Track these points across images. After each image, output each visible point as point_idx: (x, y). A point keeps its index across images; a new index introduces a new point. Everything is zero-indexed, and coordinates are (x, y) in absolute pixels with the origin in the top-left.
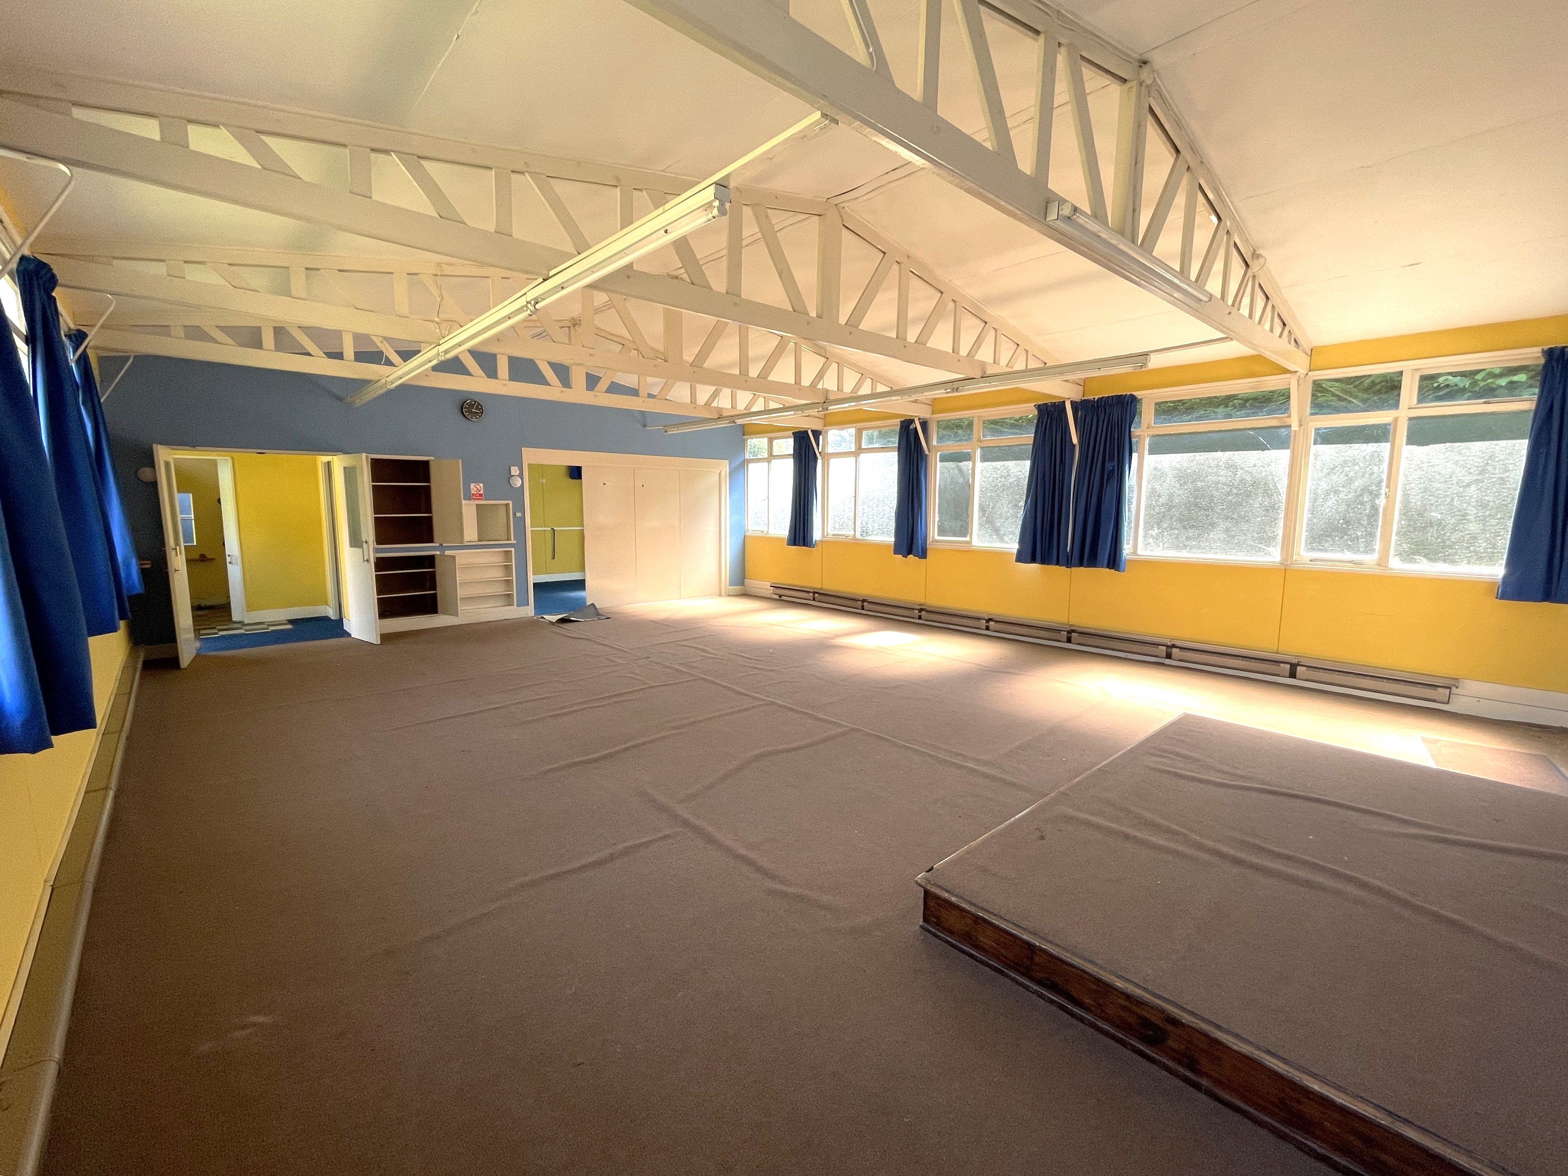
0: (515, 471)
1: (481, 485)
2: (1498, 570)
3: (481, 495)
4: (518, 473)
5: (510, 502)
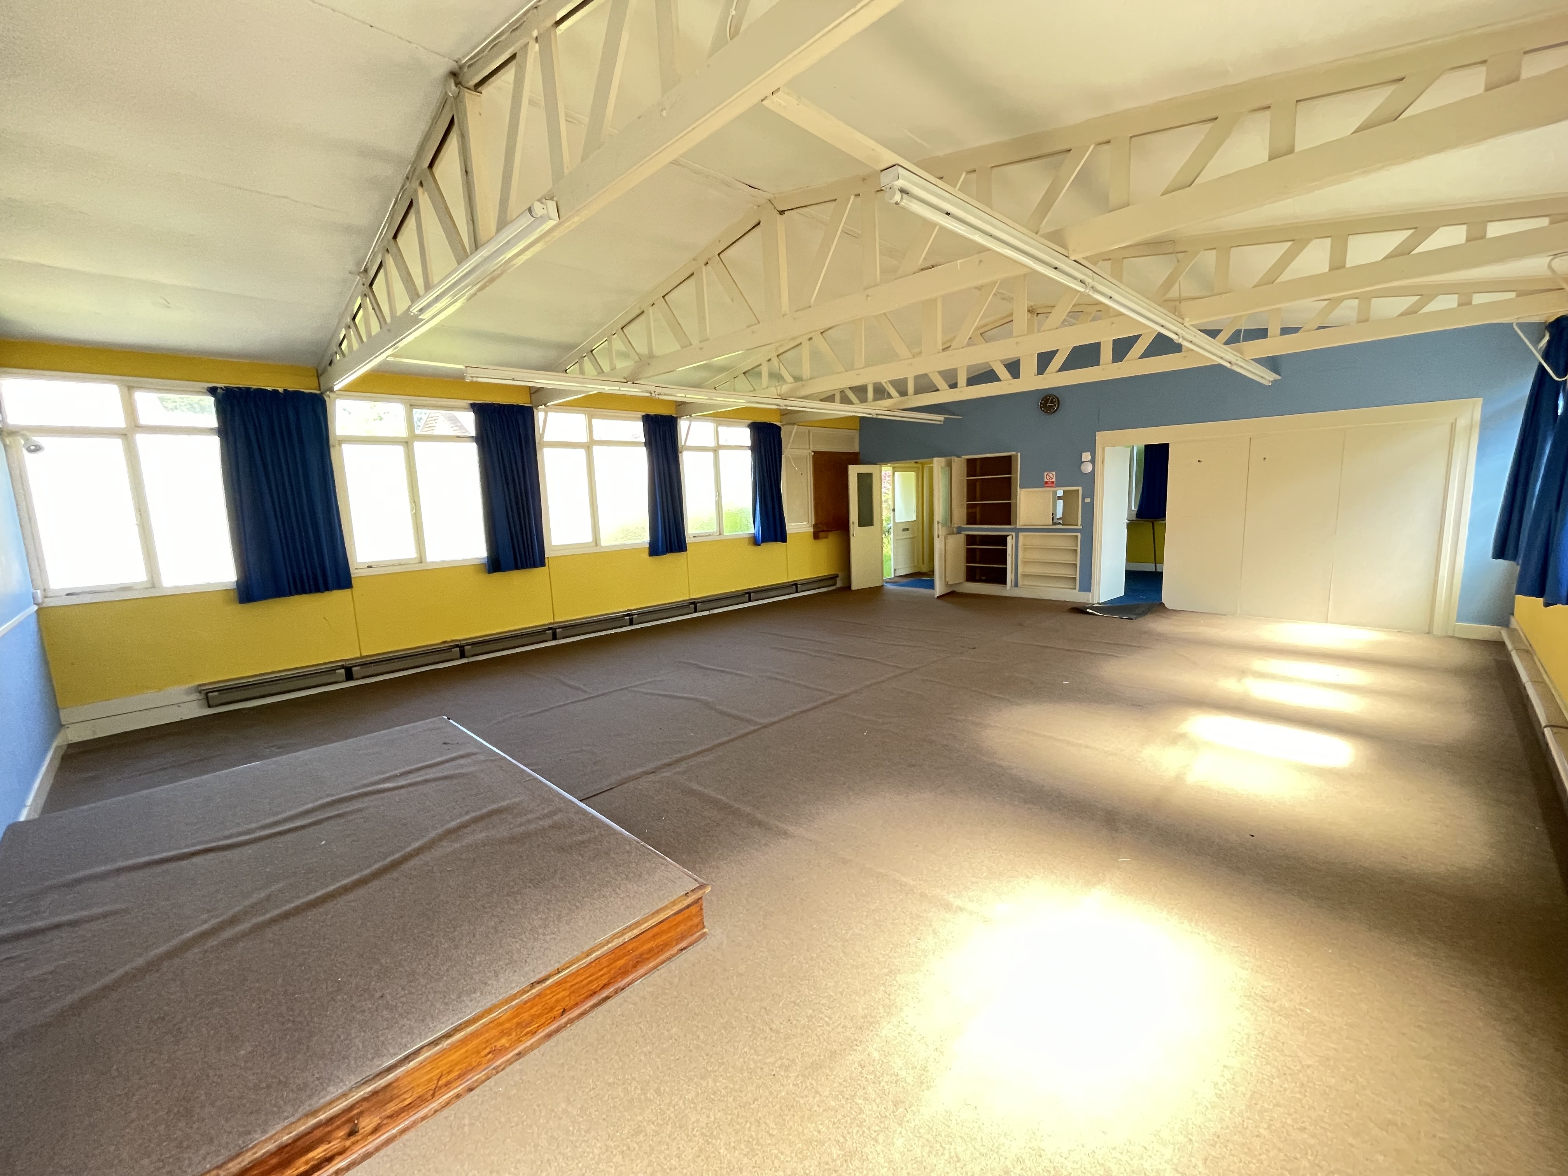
0: (1087, 456)
1: (1054, 473)
3: (1053, 482)
4: (1089, 458)
5: (1080, 488)
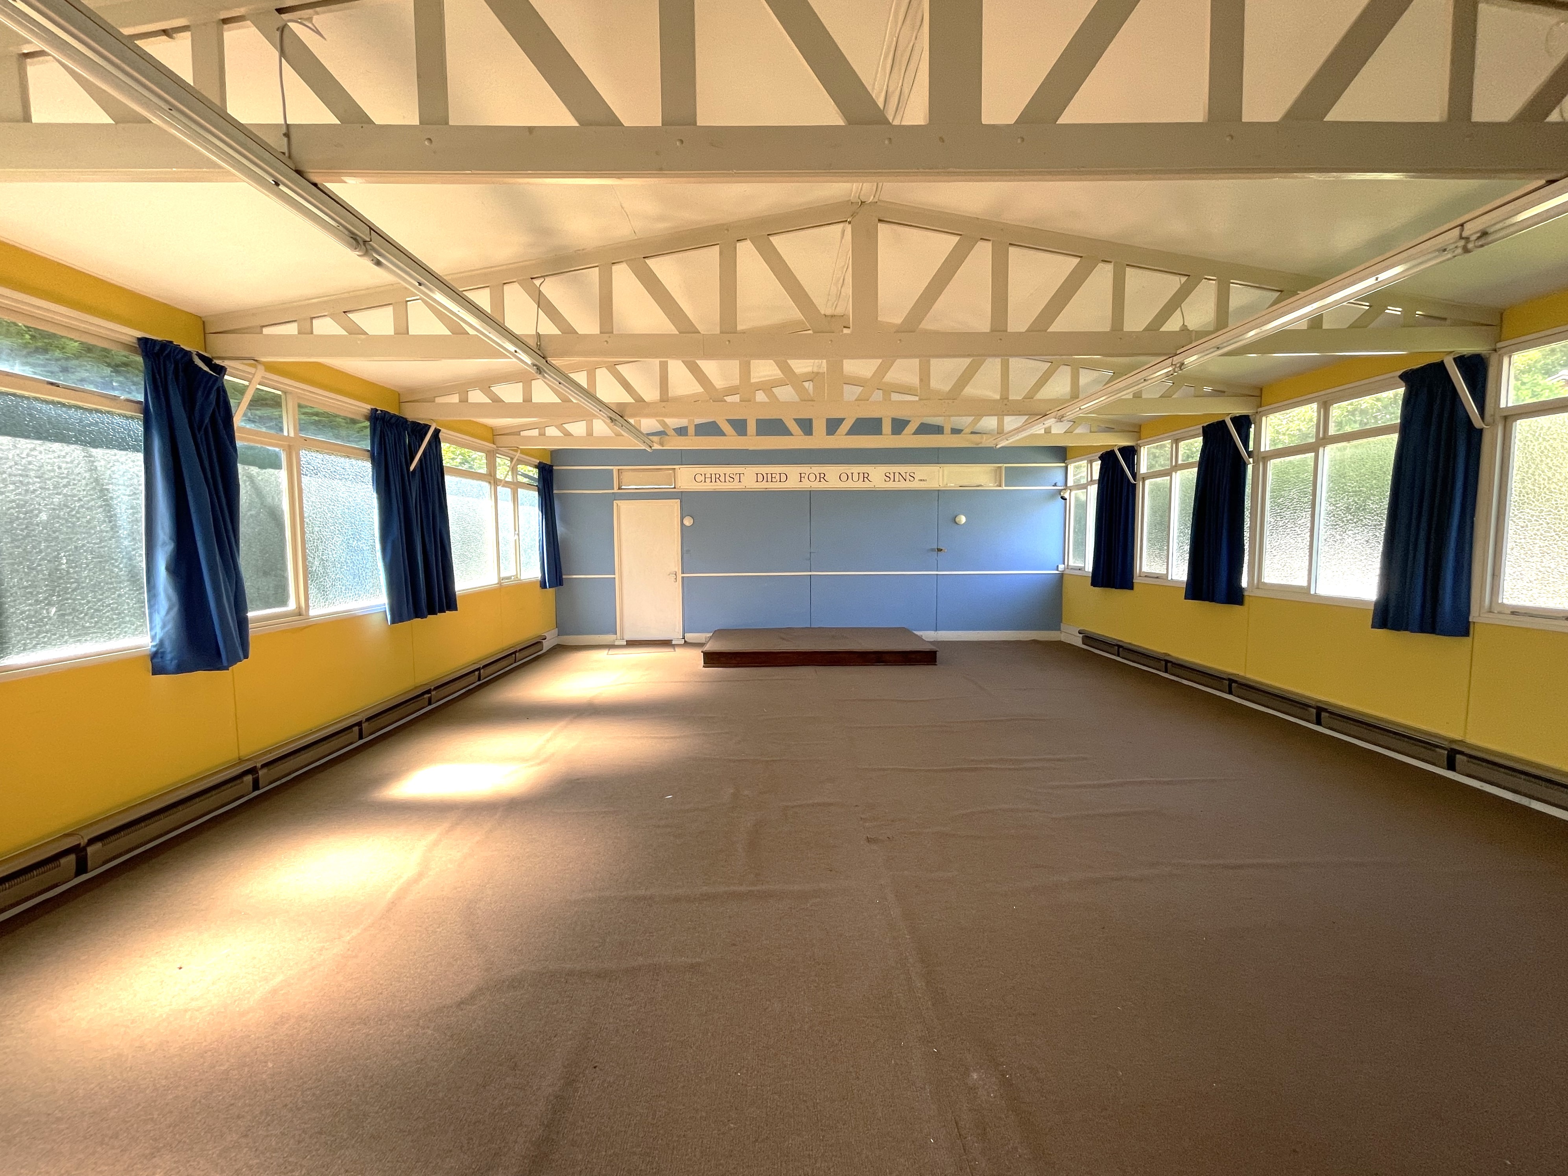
2: (538, 574)
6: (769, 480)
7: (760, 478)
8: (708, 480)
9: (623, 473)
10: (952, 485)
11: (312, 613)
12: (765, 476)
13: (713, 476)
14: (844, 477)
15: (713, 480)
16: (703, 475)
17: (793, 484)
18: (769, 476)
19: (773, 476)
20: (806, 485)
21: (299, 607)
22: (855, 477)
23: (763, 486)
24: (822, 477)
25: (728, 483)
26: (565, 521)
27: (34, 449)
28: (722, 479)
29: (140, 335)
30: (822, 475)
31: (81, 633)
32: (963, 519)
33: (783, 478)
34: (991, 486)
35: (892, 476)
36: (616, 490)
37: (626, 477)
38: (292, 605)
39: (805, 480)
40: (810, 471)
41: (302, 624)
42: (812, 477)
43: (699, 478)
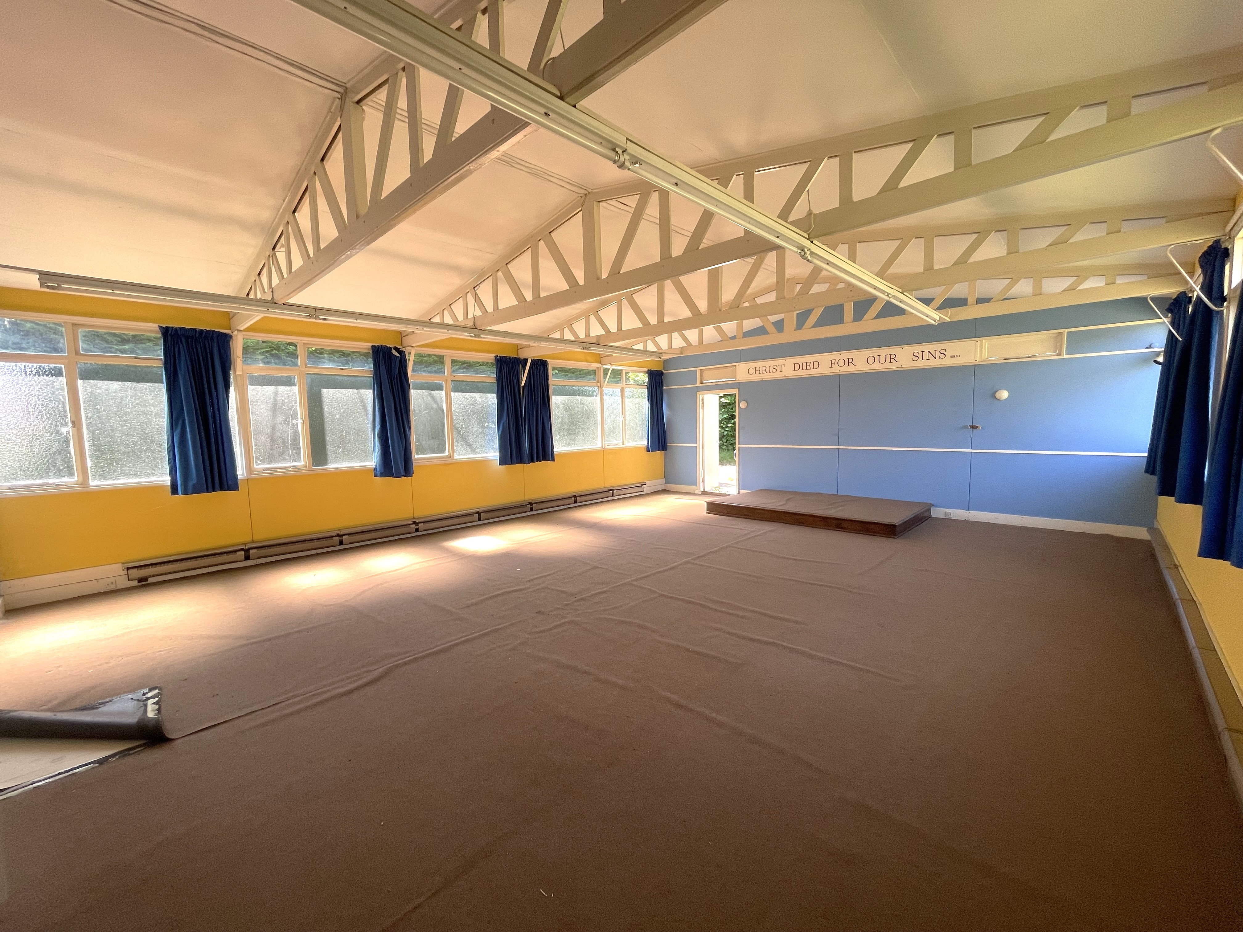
2: (645, 443)
6: (805, 368)
7: (797, 367)
8: (758, 372)
9: (704, 372)
10: (995, 359)
11: (456, 457)
12: (801, 365)
13: (761, 369)
14: (871, 360)
15: (761, 372)
16: (754, 369)
17: (824, 370)
18: (805, 364)
19: (808, 364)
20: (836, 370)
21: (449, 454)
22: (882, 359)
23: (800, 373)
24: (850, 362)
25: (772, 373)
26: (670, 406)
27: (335, 393)
28: (768, 370)
29: (371, 345)
30: (851, 360)
31: (351, 459)
32: (1004, 394)
33: (816, 365)
34: (1049, 355)
35: (920, 356)
36: (698, 385)
37: (706, 374)
38: (447, 453)
39: (835, 366)
40: (840, 357)
41: (451, 462)
42: (841, 363)
43: (751, 371)
